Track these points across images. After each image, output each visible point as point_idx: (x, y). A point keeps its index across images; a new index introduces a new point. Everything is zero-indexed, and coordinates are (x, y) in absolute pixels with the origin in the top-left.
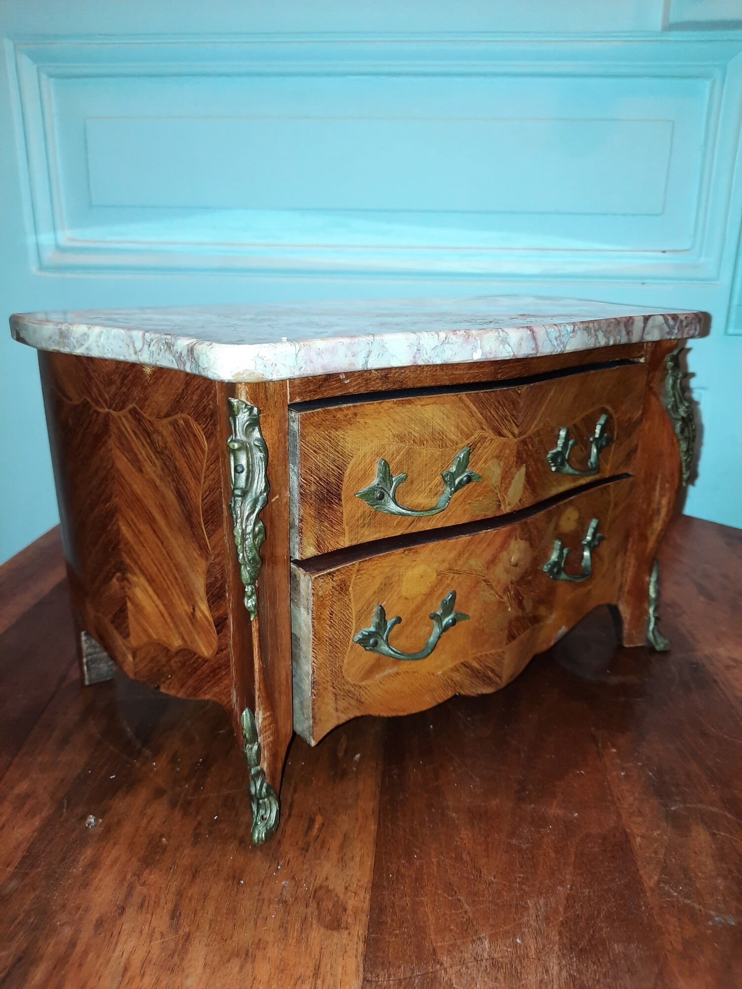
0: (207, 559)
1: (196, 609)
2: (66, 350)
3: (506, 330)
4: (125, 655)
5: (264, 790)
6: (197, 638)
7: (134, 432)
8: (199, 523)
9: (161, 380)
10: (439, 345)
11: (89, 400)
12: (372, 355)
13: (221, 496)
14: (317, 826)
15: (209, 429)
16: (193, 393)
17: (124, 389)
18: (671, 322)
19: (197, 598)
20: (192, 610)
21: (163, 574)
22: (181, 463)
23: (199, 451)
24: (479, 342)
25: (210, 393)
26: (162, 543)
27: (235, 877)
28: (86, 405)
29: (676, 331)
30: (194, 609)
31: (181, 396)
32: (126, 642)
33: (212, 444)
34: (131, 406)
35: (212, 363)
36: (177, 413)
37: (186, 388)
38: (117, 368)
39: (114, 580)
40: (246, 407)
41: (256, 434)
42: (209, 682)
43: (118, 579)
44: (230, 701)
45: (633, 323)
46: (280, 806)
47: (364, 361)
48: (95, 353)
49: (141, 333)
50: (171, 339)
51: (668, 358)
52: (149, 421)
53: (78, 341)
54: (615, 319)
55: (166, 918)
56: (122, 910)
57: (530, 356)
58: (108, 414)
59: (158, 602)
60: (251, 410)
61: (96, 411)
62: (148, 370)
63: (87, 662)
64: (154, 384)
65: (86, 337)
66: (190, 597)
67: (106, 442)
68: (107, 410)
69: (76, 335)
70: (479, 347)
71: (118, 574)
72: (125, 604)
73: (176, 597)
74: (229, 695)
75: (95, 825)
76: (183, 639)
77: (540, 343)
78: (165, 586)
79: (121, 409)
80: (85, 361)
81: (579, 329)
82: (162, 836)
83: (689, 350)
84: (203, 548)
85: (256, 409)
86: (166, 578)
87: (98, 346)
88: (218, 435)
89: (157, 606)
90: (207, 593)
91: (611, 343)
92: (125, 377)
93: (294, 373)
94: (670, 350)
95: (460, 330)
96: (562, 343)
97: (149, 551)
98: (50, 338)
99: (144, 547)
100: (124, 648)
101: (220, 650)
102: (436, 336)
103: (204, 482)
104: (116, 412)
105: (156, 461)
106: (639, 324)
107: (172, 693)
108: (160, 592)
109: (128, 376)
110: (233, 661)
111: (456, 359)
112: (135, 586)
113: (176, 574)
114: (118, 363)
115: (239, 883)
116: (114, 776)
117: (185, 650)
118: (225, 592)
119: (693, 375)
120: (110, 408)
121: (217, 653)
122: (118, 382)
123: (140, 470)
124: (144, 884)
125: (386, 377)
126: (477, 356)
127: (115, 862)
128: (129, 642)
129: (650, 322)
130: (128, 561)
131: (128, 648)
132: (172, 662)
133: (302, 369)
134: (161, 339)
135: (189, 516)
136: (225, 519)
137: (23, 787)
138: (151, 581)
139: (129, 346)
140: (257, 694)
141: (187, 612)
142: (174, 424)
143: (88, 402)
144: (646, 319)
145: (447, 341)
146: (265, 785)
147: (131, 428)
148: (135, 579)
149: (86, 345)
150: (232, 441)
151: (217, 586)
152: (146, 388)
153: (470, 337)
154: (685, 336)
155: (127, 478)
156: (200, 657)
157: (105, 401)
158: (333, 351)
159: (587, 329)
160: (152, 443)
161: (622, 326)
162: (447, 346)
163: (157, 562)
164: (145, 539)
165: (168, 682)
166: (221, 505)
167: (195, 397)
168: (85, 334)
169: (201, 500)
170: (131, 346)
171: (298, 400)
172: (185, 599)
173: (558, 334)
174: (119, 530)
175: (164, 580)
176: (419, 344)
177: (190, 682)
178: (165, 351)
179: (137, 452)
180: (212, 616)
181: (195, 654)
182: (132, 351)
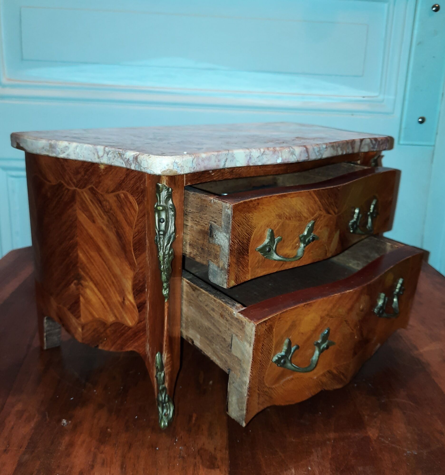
0: (134, 270)
1: (125, 299)
2: (54, 155)
3: (294, 147)
4: (76, 329)
5: (167, 398)
6: (125, 315)
7: (91, 201)
8: (131, 251)
9: (110, 173)
10: (260, 155)
11: (62, 182)
12: (228, 161)
13: (145, 235)
14: (194, 419)
15: (140, 199)
16: (131, 180)
17: (86, 177)
18: (374, 142)
19: (127, 293)
20: (123, 300)
21: (105, 280)
22: (121, 217)
23: (133, 212)
24: (280, 154)
25: (141, 180)
26: (105, 263)
27: (153, 446)
28: (60, 185)
29: (376, 147)
30: (124, 299)
31: (123, 181)
32: (78, 321)
33: (141, 208)
34: (90, 186)
35: (150, 166)
36: (119, 190)
37: (127, 177)
38: (82, 165)
39: (73, 285)
40: (166, 188)
41: (170, 202)
42: (132, 340)
43: (75, 284)
44: (145, 350)
45: (355, 143)
46: (174, 407)
47: (224, 164)
48: (73, 157)
49: (102, 147)
50: (122, 151)
51: (372, 160)
52: (101, 195)
53: (61, 150)
54: (346, 141)
55: (119, 469)
56: (92, 467)
57: (305, 161)
58: (75, 191)
59: (100, 296)
60: (168, 190)
61: (67, 189)
62: (102, 167)
63: (46, 335)
64: (106, 174)
65: (67, 148)
66: (122, 293)
67: (72, 206)
68: (74, 188)
69: (61, 147)
70: (280, 156)
71: (75, 281)
72: (79, 298)
73: (113, 293)
74: (144, 346)
75: (67, 424)
76: (115, 316)
77: (310, 154)
78: (106, 287)
79: (84, 187)
80: (62, 161)
81: (329, 146)
82: (107, 428)
84: (132, 265)
85: (170, 189)
86: (106, 282)
87: (75, 154)
88: (146, 203)
89: (99, 299)
90: (133, 289)
91: (344, 153)
92: (87, 170)
93: (191, 171)
94: (373, 156)
95: (270, 148)
96: (321, 154)
97: (96, 267)
98: (43, 148)
99: (93, 265)
100: (76, 324)
101: (140, 321)
102: (259, 151)
103: (135, 228)
104: (80, 190)
105: (104, 217)
106: (358, 144)
107: (106, 349)
108: (103, 290)
109: (89, 170)
110: (148, 327)
111: (269, 163)
112: (86, 288)
113: (113, 279)
114: (83, 163)
115: (156, 449)
116: (73, 398)
117: (117, 323)
118: (145, 288)
120: (76, 187)
121: (138, 323)
122: (83, 173)
123: (94, 222)
124: (102, 453)
125: (232, 171)
126: (279, 161)
127: (83, 442)
128: (80, 320)
129: (363, 143)
130: (82, 273)
131: (79, 324)
132: (108, 331)
133: (195, 169)
134: (116, 151)
135: (124, 247)
136: (147, 248)
137: (19, 407)
138: (96, 284)
139: (95, 154)
140: (165, 343)
141: (119, 301)
142: (118, 196)
143: (62, 184)
144: (362, 140)
145: (264, 153)
146: (167, 395)
147: (89, 198)
148: (86, 283)
149: (67, 153)
150: (158, 206)
151: (140, 285)
152: (100, 176)
153: (276, 151)
154: (381, 149)
155: (85, 226)
156: (126, 326)
157: (74, 183)
158: (209, 159)
159: (333, 146)
160: (102, 207)
161: (350, 145)
162: (264, 156)
163: (101, 273)
164: (94, 260)
165: (104, 342)
166: (145, 240)
167: (132, 182)
168: (67, 147)
169: (132, 238)
170: (96, 154)
171: (189, 184)
172: (119, 294)
173: (319, 149)
174: (77, 256)
175: (105, 283)
176: (251, 155)
177: (119, 342)
178: (118, 157)
179: (92, 211)
180: (136, 302)
181: (123, 325)
182: (96, 157)
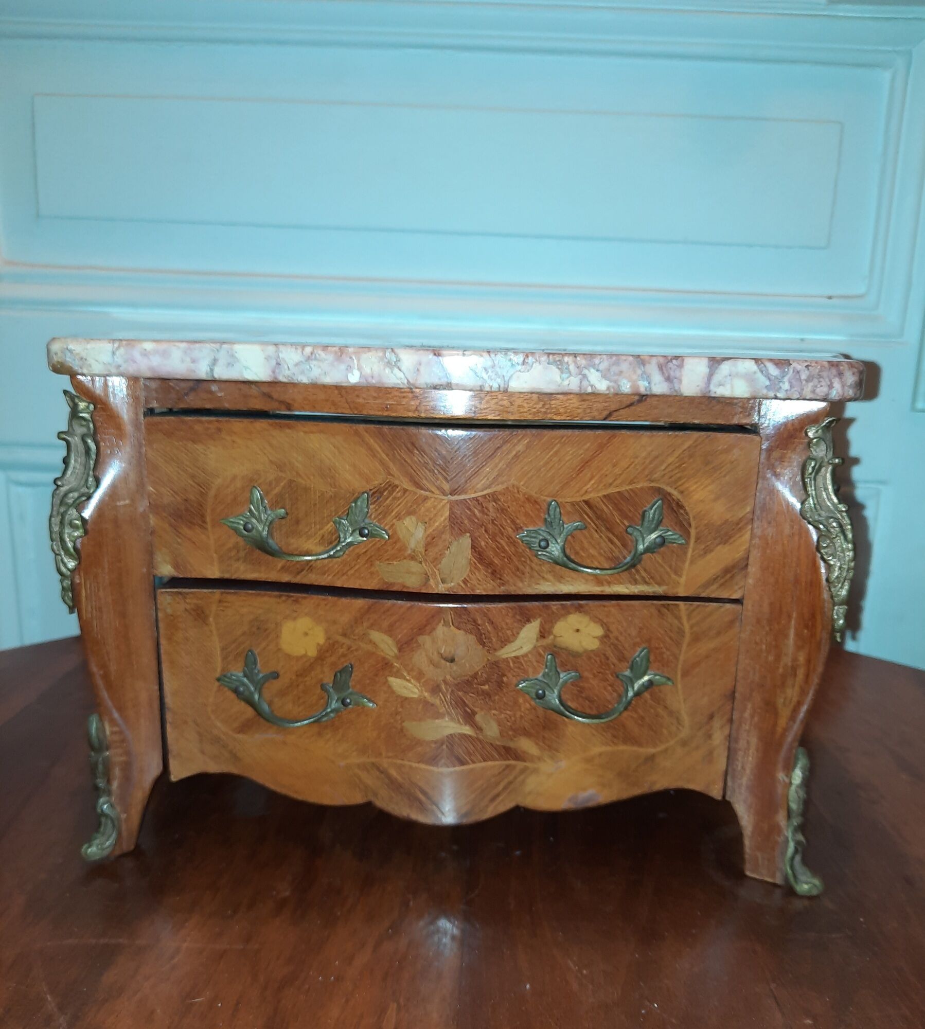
10: (303, 360)
12: (219, 364)
18: (774, 371)
24: (355, 361)
29: (785, 385)
45: (681, 366)
47: (209, 371)
51: (811, 432)
70: (357, 368)
81: (539, 361)
83: (851, 421)
94: (814, 420)
95: (333, 347)
96: (500, 376)
102: (301, 350)
106: (698, 370)
111: (328, 380)
119: (856, 461)
126: (354, 378)
129: (725, 367)
133: (122, 368)
144: (717, 362)
145: (314, 357)
153: (344, 355)
159: (557, 363)
161: (652, 367)
162: (314, 362)
176: (279, 358)
